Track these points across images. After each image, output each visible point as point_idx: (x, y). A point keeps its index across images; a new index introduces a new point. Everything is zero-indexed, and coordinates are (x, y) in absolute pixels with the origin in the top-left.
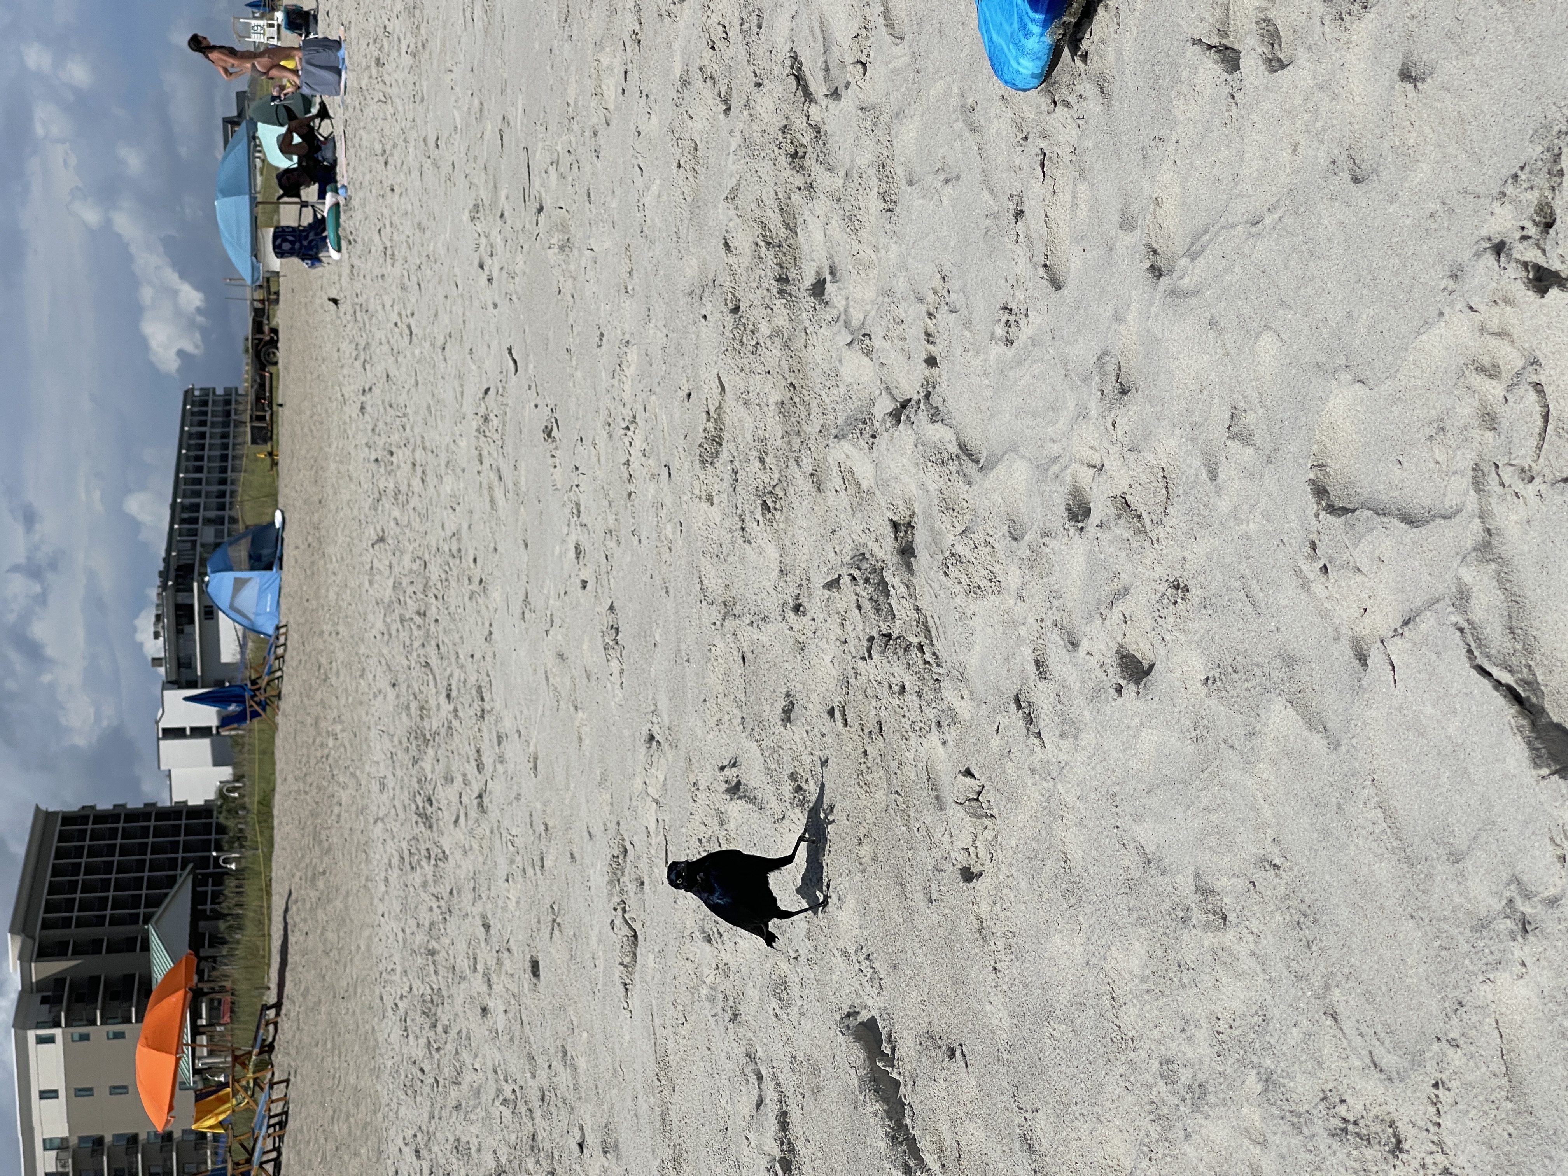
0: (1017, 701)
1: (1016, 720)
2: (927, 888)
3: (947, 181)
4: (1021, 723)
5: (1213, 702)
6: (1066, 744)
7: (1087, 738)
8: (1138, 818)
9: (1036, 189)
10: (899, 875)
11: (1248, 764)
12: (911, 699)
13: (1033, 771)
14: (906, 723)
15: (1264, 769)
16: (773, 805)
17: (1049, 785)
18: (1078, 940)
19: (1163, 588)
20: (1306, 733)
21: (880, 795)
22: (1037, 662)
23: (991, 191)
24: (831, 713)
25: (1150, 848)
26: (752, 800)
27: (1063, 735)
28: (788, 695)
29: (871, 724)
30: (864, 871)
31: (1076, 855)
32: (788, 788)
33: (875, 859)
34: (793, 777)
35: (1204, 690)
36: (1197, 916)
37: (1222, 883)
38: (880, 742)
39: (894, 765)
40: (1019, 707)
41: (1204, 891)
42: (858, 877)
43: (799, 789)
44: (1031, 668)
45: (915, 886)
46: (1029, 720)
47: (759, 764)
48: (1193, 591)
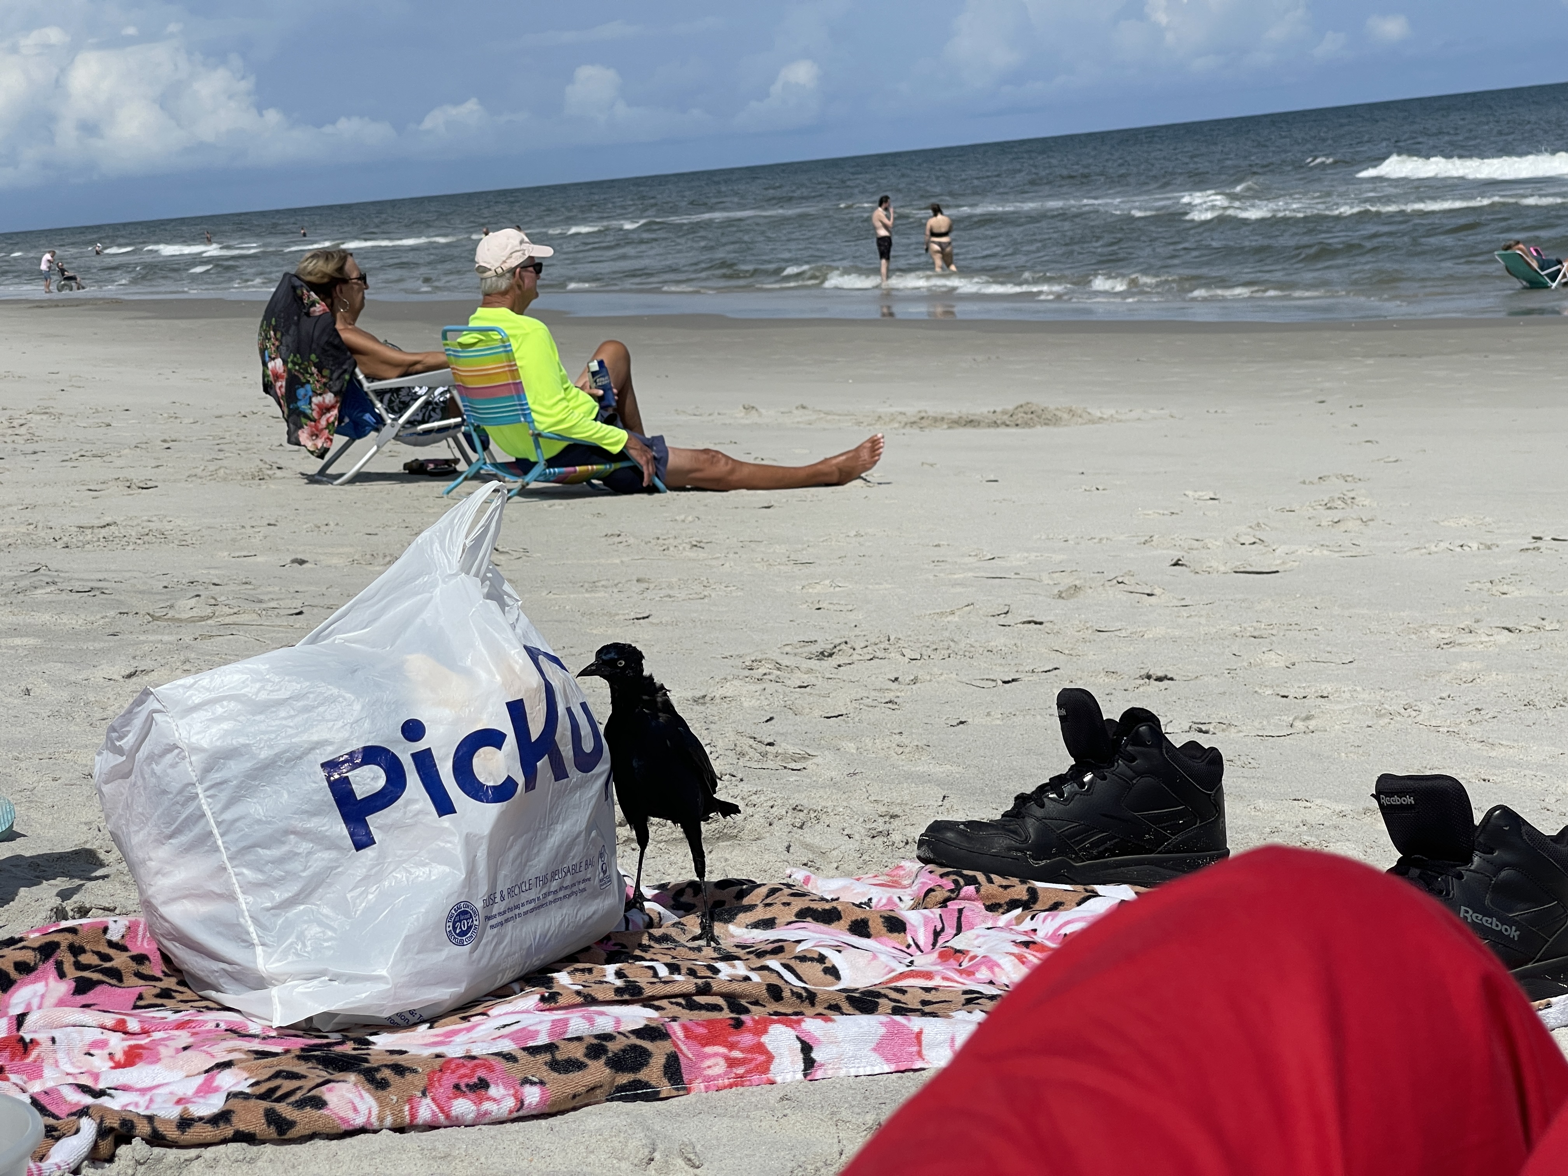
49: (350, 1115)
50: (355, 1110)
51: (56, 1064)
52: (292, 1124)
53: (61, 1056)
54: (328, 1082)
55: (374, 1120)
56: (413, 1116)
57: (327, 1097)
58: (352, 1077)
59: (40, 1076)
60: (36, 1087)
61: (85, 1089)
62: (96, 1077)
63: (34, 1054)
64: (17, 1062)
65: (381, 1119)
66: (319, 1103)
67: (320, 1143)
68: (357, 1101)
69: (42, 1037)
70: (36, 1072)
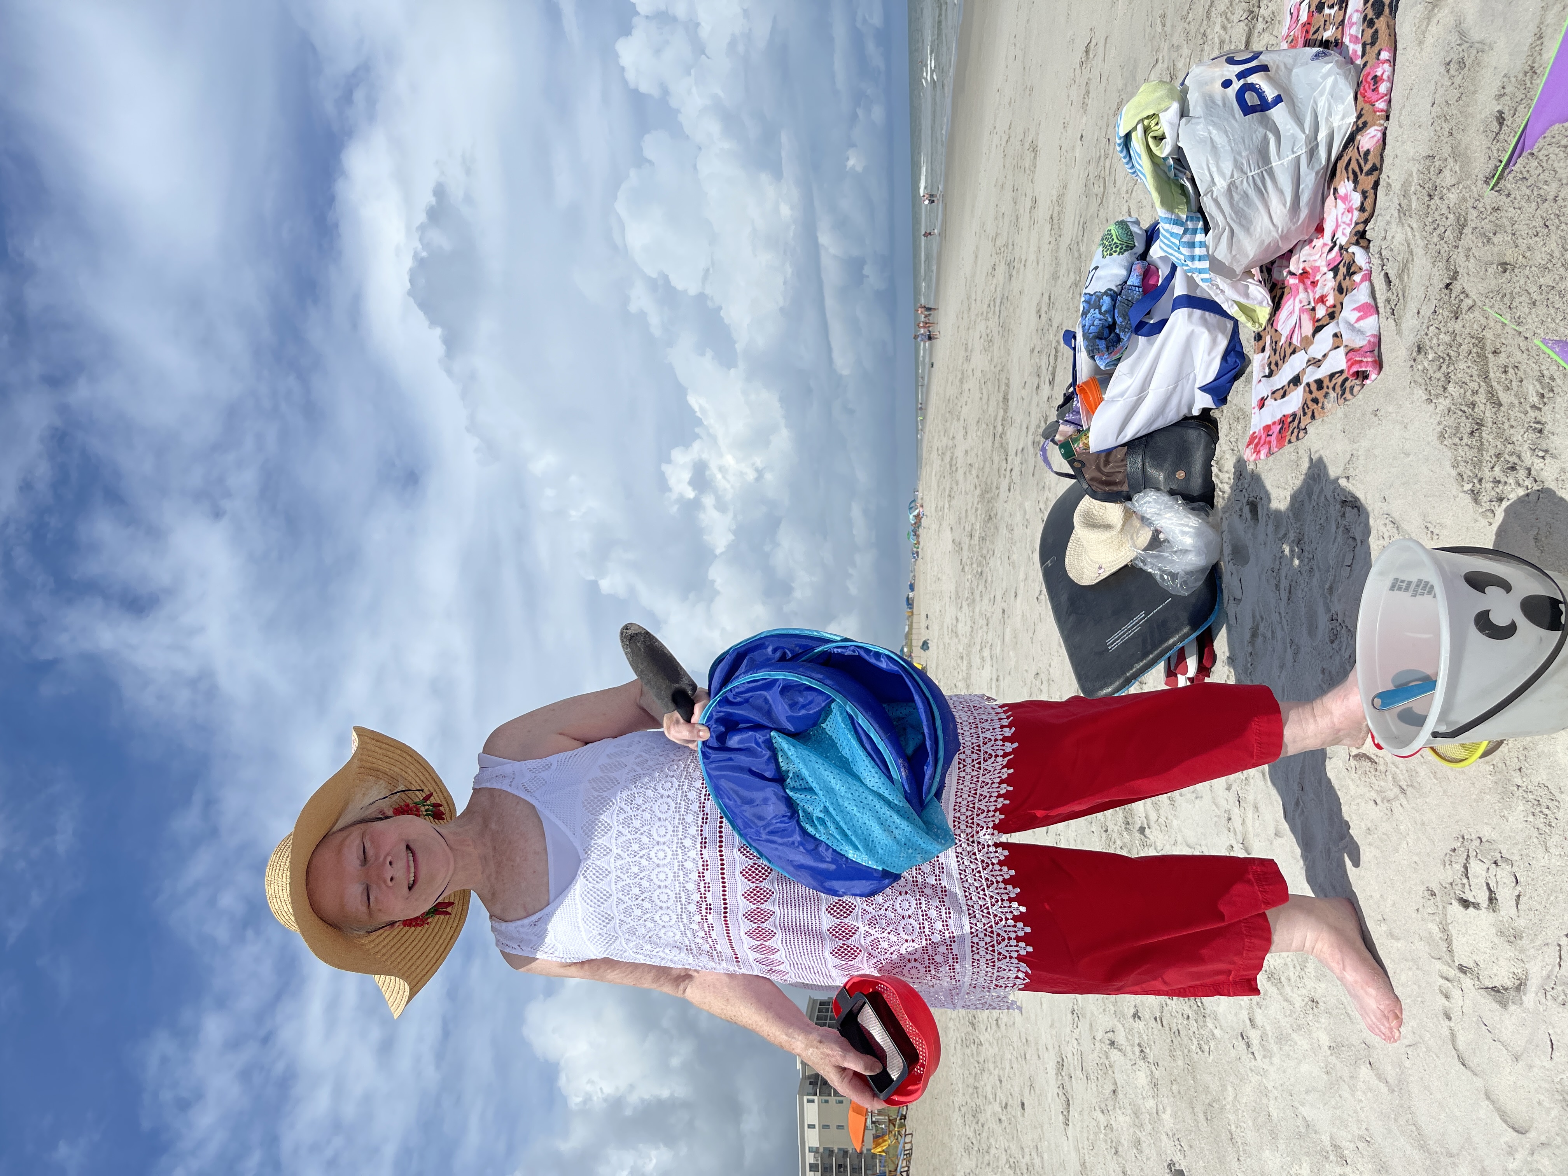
0: (1242, 1036)
1: (1241, 1045)
2: (1205, 1114)
3: (1197, 798)
4: (1245, 1047)
5: (1333, 1060)
6: (1267, 1060)
7: (1276, 1060)
8: (1303, 1104)
9: (1236, 812)
10: (1191, 1103)
11: (1353, 1090)
12: (1192, 1021)
13: (1252, 1070)
14: (1191, 1032)
15: (1359, 1095)
16: (1130, 1054)
17: (1260, 1078)
18: (1278, 1155)
19: (1307, 999)
20: (1377, 1082)
21: (1180, 1063)
22: (1250, 1019)
23: (1216, 806)
24: (1156, 1019)
25: (1308, 1119)
26: (1120, 1050)
27: (1264, 1057)
28: (1135, 1006)
29: (1174, 1029)
30: (1174, 1097)
31: (1274, 1114)
32: (1137, 1050)
33: (1179, 1093)
34: (1139, 1045)
35: (1329, 1052)
36: (1332, 1158)
37: (1344, 1144)
38: (1179, 1038)
39: (1186, 1051)
40: (1243, 1038)
41: (1336, 1147)
42: (1172, 1099)
43: (1142, 1051)
44: (1248, 1022)
45: (1199, 1109)
46: (1248, 1045)
47: (1123, 1034)
48: (1321, 1004)
49: (1376, 139)
50: (1373, 137)
51: (1315, 261)
52: (1374, 165)
53: (1311, 259)
54: (1358, 148)
55: (1380, 128)
56: (1382, 111)
57: (1365, 149)
58: (1359, 137)
59: (1319, 267)
60: (1324, 269)
61: (1331, 249)
62: (1325, 245)
63: (1308, 269)
64: (1311, 277)
65: (1381, 125)
66: (1368, 152)
67: (1386, 152)
68: (1370, 136)
69: (1302, 266)
70: (1317, 269)
